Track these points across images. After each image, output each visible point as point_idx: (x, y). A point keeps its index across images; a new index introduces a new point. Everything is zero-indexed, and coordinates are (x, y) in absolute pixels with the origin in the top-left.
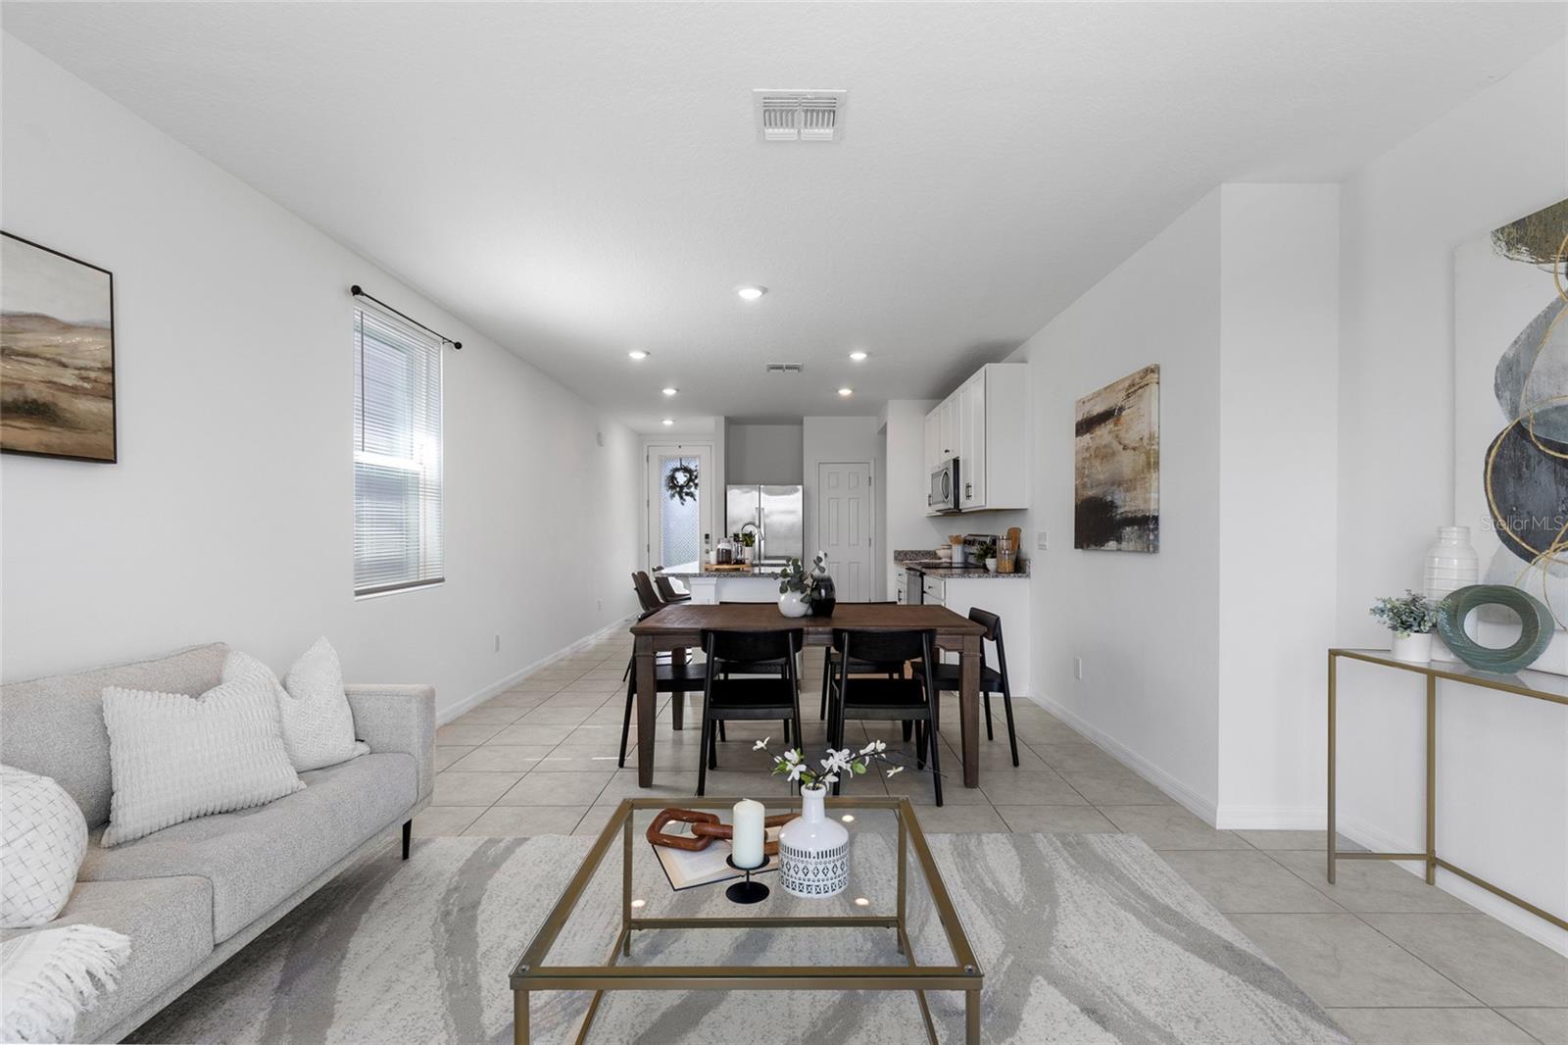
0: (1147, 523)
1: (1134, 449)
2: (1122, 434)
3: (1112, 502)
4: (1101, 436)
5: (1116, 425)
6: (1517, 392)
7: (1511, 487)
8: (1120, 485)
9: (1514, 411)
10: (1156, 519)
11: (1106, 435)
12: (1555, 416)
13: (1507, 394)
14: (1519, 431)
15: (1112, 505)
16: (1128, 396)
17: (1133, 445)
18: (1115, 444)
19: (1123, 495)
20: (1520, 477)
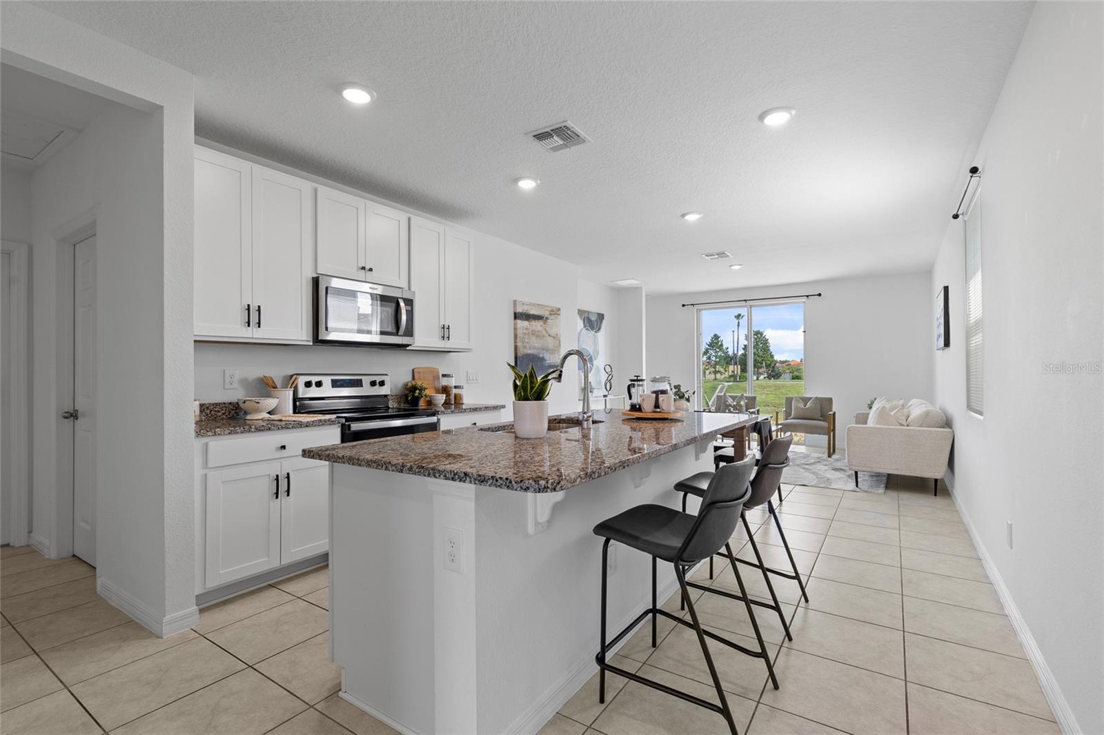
1: (554, 337)
2: (548, 329)
3: (543, 357)
4: (536, 326)
5: (544, 324)
8: (547, 351)
11: (539, 326)
12: (583, 349)
15: (543, 359)
16: (551, 314)
17: (553, 335)
18: (544, 332)
19: (548, 356)
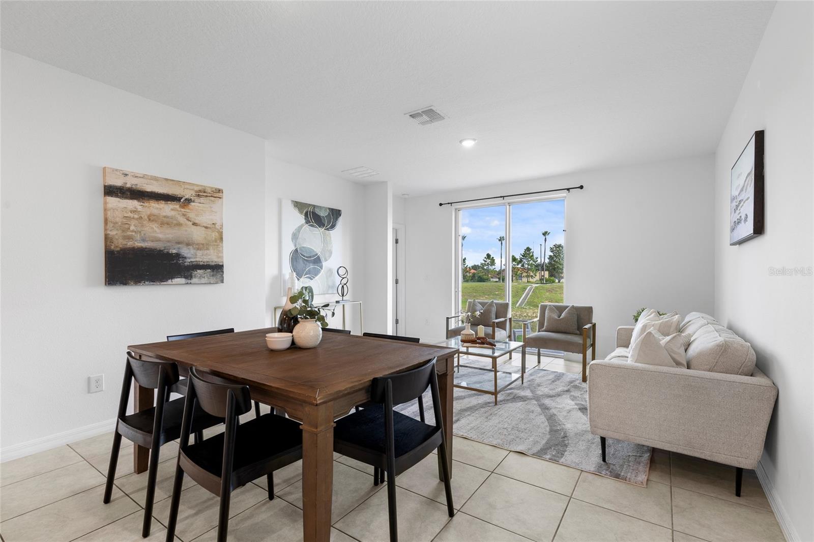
0: (217, 269)
1: (206, 227)
2: (191, 215)
3: (179, 255)
4: (159, 209)
5: (182, 207)
6: (296, 242)
7: (295, 264)
8: (188, 245)
9: (295, 246)
10: (223, 266)
11: (168, 210)
12: (303, 249)
13: (294, 241)
14: (296, 250)
15: (176, 256)
16: (198, 196)
17: (205, 225)
18: (182, 219)
19: (192, 252)
20: (297, 261)
